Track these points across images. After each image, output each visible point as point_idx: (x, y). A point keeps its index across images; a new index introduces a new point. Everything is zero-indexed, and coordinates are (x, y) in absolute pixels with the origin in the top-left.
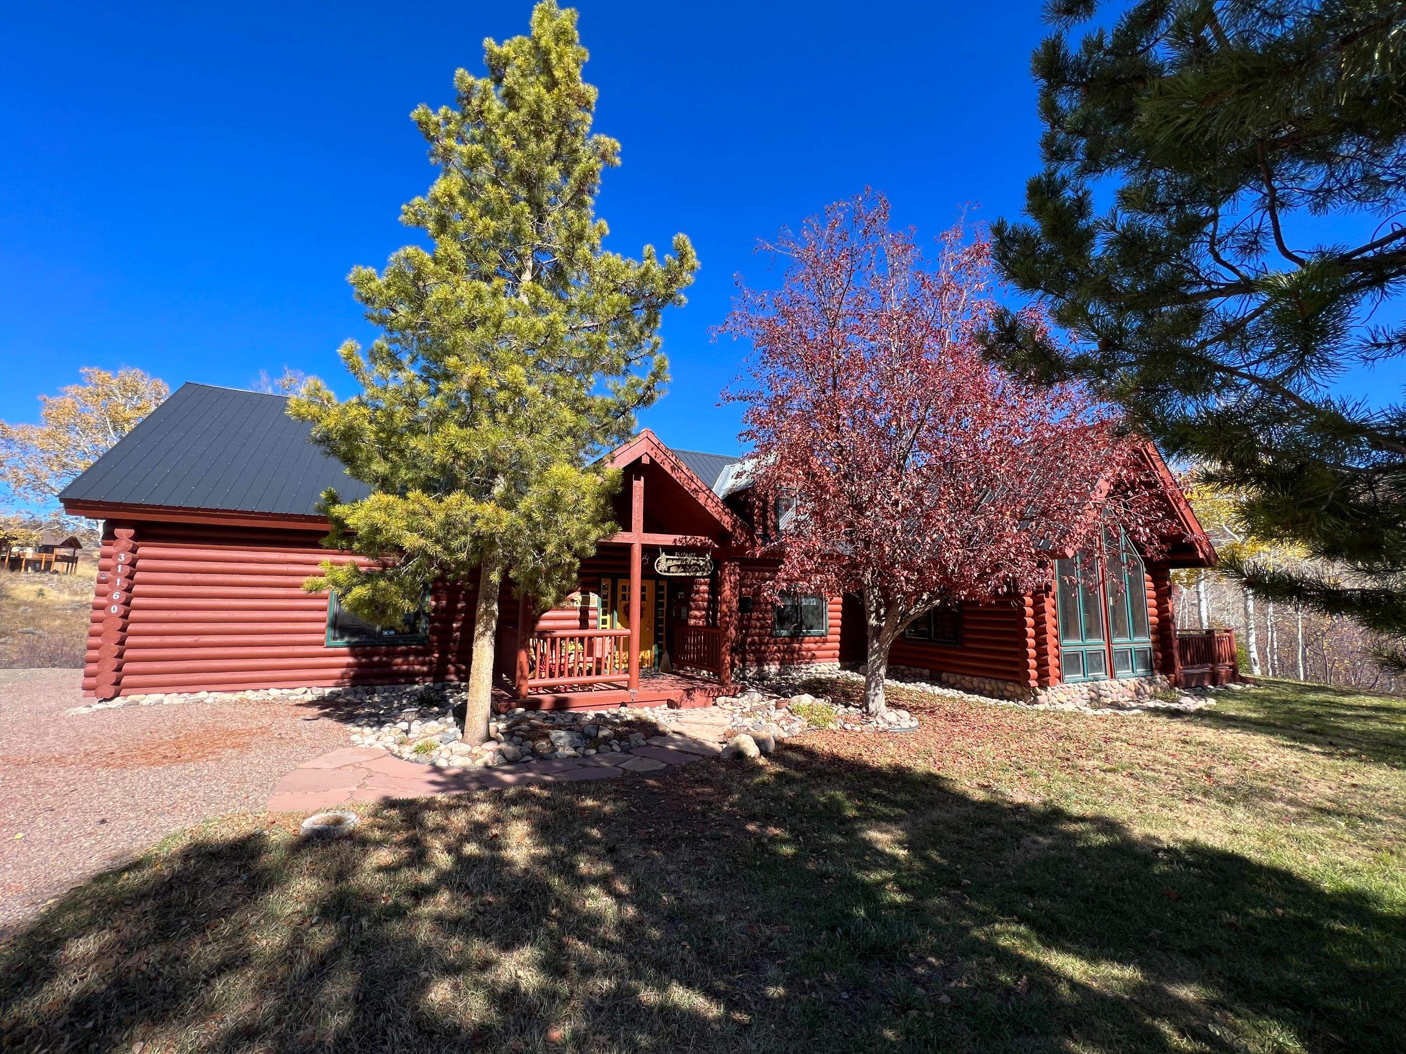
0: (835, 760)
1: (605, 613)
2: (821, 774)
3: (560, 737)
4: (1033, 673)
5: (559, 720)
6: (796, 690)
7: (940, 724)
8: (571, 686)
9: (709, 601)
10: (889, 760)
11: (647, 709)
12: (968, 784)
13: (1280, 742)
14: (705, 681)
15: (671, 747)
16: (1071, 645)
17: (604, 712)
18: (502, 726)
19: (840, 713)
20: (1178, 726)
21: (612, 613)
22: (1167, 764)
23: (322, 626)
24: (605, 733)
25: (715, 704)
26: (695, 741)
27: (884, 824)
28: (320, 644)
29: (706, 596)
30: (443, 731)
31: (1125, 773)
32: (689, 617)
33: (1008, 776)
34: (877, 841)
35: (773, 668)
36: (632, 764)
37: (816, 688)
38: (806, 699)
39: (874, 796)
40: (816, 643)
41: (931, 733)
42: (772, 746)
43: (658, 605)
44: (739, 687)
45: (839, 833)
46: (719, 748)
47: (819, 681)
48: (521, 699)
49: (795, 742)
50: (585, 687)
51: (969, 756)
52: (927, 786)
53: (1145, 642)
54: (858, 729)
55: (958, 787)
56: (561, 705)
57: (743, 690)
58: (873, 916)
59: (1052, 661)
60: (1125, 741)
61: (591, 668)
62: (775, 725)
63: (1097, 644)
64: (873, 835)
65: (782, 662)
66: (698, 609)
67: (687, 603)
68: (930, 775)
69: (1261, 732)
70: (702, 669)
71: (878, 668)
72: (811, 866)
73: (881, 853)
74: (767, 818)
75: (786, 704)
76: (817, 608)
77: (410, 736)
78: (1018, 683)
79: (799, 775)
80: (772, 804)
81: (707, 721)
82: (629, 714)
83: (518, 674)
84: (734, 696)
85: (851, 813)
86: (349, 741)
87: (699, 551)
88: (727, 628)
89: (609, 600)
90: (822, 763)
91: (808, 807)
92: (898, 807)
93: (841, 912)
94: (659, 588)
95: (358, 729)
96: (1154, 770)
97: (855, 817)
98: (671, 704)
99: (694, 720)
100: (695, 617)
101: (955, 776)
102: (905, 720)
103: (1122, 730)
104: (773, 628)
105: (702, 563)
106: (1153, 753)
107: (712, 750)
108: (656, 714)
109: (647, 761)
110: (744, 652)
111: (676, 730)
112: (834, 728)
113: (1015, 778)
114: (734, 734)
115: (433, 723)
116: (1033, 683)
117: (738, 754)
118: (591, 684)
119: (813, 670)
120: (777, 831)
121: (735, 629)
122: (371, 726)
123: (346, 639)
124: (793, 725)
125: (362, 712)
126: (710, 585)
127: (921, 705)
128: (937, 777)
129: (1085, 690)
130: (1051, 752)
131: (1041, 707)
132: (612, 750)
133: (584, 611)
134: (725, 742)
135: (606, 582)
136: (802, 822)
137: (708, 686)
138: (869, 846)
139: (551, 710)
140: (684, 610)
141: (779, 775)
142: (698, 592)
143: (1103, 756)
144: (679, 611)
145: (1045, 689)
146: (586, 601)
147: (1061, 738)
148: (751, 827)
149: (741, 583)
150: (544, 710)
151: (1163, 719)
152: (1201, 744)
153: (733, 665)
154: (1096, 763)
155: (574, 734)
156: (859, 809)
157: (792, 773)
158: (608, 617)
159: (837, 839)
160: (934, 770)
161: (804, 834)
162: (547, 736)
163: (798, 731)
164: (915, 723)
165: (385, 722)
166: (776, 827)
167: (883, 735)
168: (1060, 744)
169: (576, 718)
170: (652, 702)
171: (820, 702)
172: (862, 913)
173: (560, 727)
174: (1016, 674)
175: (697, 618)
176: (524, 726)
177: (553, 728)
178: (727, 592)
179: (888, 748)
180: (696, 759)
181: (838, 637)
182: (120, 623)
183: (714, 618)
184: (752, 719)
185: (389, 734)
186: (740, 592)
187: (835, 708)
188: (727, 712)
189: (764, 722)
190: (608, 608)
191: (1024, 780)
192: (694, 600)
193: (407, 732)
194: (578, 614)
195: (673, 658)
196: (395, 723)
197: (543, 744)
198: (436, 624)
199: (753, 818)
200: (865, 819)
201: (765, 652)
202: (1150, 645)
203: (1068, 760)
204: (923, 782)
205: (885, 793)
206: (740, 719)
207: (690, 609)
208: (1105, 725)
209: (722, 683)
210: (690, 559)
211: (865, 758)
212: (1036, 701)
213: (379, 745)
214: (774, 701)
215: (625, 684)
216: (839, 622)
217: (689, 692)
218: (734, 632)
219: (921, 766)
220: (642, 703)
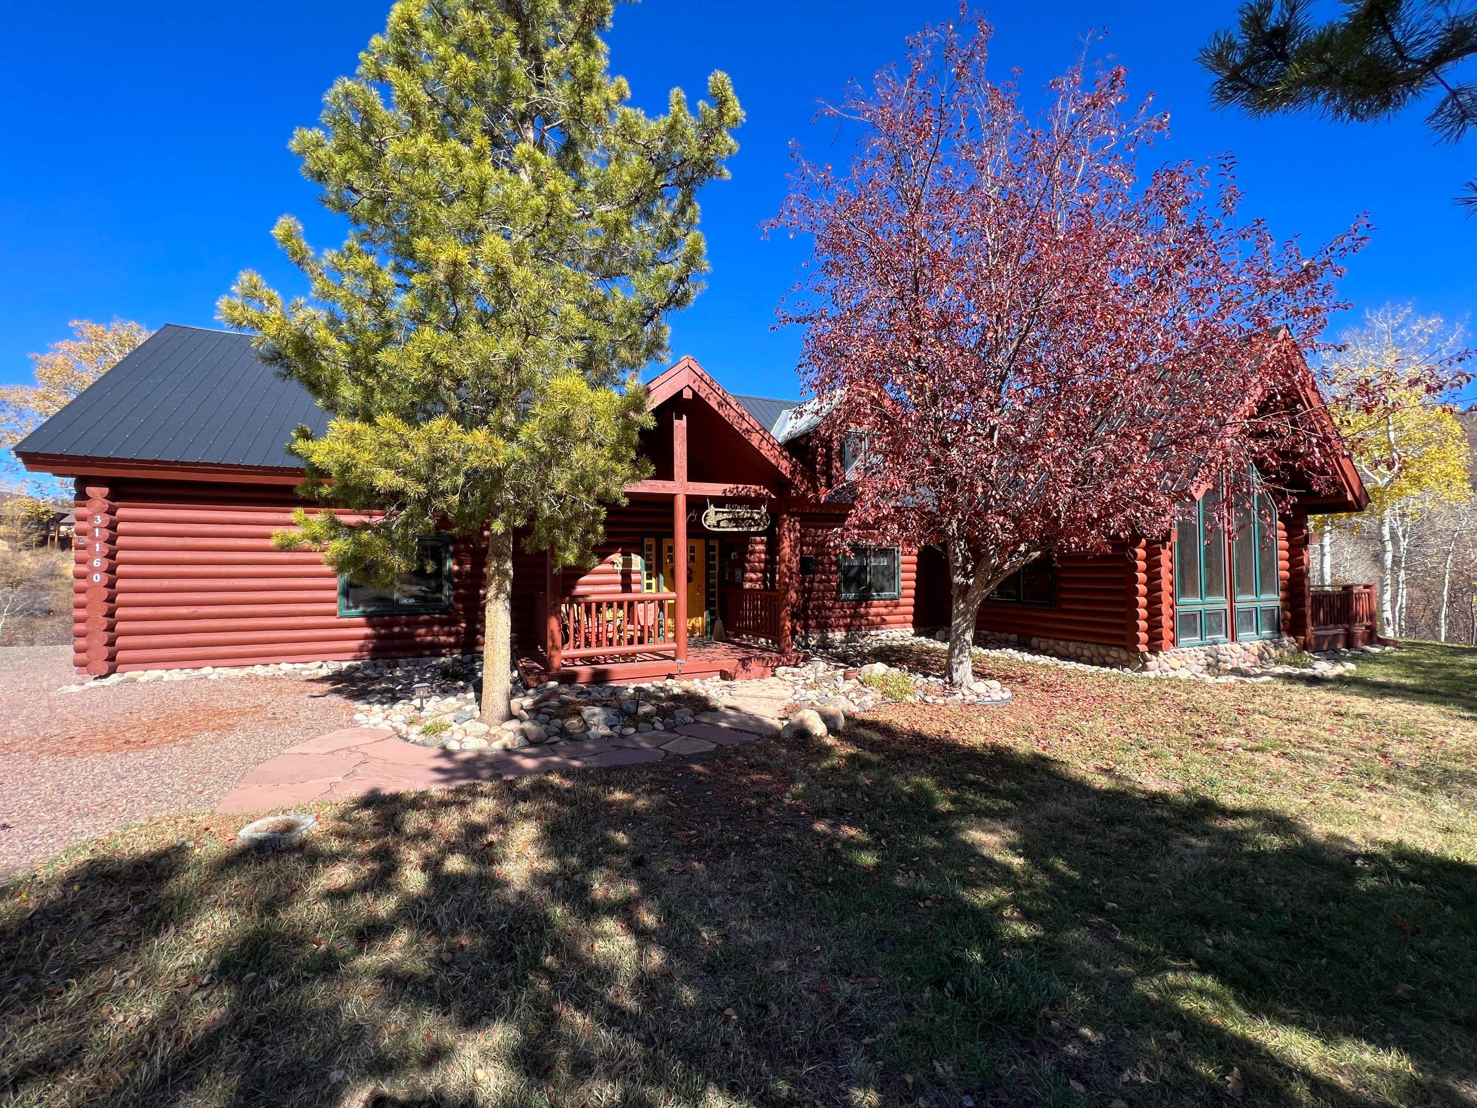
0: (918, 738)
1: (649, 577)
2: (901, 756)
3: (594, 715)
4: (1143, 636)
5: (595, 695)
6: (865, 658)
7: (1035, 694)
8: (612, 656)
9: (766, 562)
10: (982, 738)
11: (697, 681)
12: (1084, 767)
13: (1456, 713)
14: (764, 650)
15: (723, 724)
16: (1190, 603)
17: (645, 685)
18: (528, 702)
19: (919, 683)
20: (1320, 694)
21: (657, 576)
22: (1326, 741)
23: (333, 594)
24: (647, 708)
25: (774, 675)
26: (751, 717)
27: (987, 820)
28: (333, 614)
29: (763, 556)
30: (460, 708)
31: (1275, 753)
32: (744, 580)
33: (1129, 758)
34: (982, 845)
35: (838, 636)
36: (678, 745)
37: (888, 656)
38: (880, 668)
39: (971, 784)
40: (886, 607)
41: (1027, 705)
42: (841, 723)
43: (709, 567)
44: (801, 656)
45: (932, 834)
46: (779, 725)
47: (891, 648)
48: (554, 672)
49: (869, 717)
50: (626, 657)
51: (1078, 732)
52: (1033, 770)
53: (1272, 600)
54: (941, 701)
55: (1072, 772)
56: (600, 678)
57: (806, 659)
58: (993, 962)
59: (1166, 622)
60: (1265, 713)
61: (632, 637)
62: (844, 698)
63: (1220, 602)
64: (976, 835)
65: (848, 628)
66: (753, 570)
67: (741, 563)
68: (1037, 757)
69: (1430, 702)
70: (759, 637)
71: (964, 632)
72: (899, 881)
73: (989, 862)
74: (839, 815)
75: (856, 674)
76: (888, 567)
77: (423, 714)
78: (1124, 648)
79: (875, 758)
80: (844, 795)
81: (765, 694)
82: (676, 687)
83: (550, 643)
84: (796, 666)
85: (945, 806)
86: (351, 721)
87: (754, 503)
88: (787, 591)
89: (653, 562)
90: (902, 743)
91: (890, 799)
92: (1001, 797)
93: (949, 956)
94: (709, 548)
95: (367, 707)
96: (1313, 749)
97: (949, 812)
98: (725, 675)
99: (749, 693)
100: (751, 580)
101: (1067, 758)
102: (996, 691)
103: (1257, 700)
104: (839, 592)
105: (757, 517)
106: (1304, 728)
107: (771, 727)
108: (707, 687)
109: (695, 742)
110: (807, 618)
111: (730, 704)
112: (913, 701)
113: (1140, 759)
114: (796, 708)
115: (451, 700)
116: (1142, 648)
117: (802, 733)
118: (634, 654)
119: (883, 637)
120: (853, 832)
121: (797, 592)
122: (382, 703)
123: (361, 609)
124: (865, 698)
125: (378, 687)
126: (767, 544)
127: (1011, 674)
128: (1045, 759)
129: (1202, 654)
130: (1178, 728)
131: (1152, 675)
132: (654, 729)
133: (626, 575)
134: (786, 719)
135: (649, 541)
136: (883, 819)
137: (766, 655)
138: (971, 851)
139: (588, 683)
140: (738, 572)
141: (852, 758)
142: (753, 552)
143: (1242, 732)
144: (732, 574)
145: (1157, 654)
146: (627, 563)
147: (1185, 710)
148: (820, 827)
149: (801, 541)
150: (581, 684)
151: (1302, 687)
152: (1359, 716)
153: (794, 632)
154: (1237, 740)
155: (610, 711)
156: (954, 801)
157: (867, 754)
158: (653, 581)
159: (931, 842)
160: (1038, 750)
161: (886, 835)
162: (579, 713)
163: (870, 704)
164: (1007, 695)
165: (400, 699)
166: (851, 825)
167: (971, 709)
168: (1186, 718)
169: (615, 692)
170: (703, 673)
171: (895, 671)
172: (978, 957)
173: (594, 703)
174: (1123, 637)
175: (752, 581)
176: (554, 702)
177: (586, 704)
178: (787, 550)
179: (979, 723)
180: (752, 738)
181: (912, 601)
182: (105, 593)
183: (773, 580)
184: (816, 692)
185: (401, 711)
186: (801, 551)
187: (913, 678)
188: (788, 683)
189: (830, 695)
190: (653, 572)
191: (1152, 761)
192: (749, 562)
193: (421, 709)
194: (619, 578)
195: (727, 626)
196: (411, 700)
197: (573, 723)
198: (461, 591)
199: (821, 814)
200: (963, 814)
201: (829, 617)
202: (1279, 604)
203: (1200, 736)
204: (1028, 766)
205: (982, 779)
206: (803, 691)
207: (745, 571)
208: (1233, 694)
209: (782, 652)
210: (743, 512)
211: (954, 736)
212: (1145, 668)
213: (385, 726)
214: (841, 671)
215: (672, 654)
216: (913, 584)
217: (744, 662)
218: (794, 595)
219: (1023, 746)
220: (690, 674)
